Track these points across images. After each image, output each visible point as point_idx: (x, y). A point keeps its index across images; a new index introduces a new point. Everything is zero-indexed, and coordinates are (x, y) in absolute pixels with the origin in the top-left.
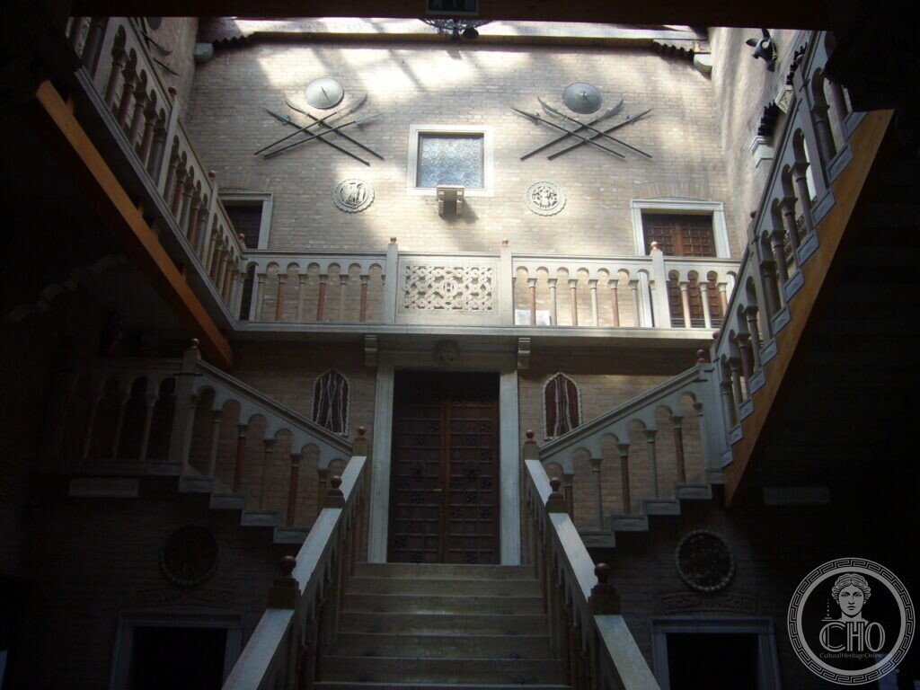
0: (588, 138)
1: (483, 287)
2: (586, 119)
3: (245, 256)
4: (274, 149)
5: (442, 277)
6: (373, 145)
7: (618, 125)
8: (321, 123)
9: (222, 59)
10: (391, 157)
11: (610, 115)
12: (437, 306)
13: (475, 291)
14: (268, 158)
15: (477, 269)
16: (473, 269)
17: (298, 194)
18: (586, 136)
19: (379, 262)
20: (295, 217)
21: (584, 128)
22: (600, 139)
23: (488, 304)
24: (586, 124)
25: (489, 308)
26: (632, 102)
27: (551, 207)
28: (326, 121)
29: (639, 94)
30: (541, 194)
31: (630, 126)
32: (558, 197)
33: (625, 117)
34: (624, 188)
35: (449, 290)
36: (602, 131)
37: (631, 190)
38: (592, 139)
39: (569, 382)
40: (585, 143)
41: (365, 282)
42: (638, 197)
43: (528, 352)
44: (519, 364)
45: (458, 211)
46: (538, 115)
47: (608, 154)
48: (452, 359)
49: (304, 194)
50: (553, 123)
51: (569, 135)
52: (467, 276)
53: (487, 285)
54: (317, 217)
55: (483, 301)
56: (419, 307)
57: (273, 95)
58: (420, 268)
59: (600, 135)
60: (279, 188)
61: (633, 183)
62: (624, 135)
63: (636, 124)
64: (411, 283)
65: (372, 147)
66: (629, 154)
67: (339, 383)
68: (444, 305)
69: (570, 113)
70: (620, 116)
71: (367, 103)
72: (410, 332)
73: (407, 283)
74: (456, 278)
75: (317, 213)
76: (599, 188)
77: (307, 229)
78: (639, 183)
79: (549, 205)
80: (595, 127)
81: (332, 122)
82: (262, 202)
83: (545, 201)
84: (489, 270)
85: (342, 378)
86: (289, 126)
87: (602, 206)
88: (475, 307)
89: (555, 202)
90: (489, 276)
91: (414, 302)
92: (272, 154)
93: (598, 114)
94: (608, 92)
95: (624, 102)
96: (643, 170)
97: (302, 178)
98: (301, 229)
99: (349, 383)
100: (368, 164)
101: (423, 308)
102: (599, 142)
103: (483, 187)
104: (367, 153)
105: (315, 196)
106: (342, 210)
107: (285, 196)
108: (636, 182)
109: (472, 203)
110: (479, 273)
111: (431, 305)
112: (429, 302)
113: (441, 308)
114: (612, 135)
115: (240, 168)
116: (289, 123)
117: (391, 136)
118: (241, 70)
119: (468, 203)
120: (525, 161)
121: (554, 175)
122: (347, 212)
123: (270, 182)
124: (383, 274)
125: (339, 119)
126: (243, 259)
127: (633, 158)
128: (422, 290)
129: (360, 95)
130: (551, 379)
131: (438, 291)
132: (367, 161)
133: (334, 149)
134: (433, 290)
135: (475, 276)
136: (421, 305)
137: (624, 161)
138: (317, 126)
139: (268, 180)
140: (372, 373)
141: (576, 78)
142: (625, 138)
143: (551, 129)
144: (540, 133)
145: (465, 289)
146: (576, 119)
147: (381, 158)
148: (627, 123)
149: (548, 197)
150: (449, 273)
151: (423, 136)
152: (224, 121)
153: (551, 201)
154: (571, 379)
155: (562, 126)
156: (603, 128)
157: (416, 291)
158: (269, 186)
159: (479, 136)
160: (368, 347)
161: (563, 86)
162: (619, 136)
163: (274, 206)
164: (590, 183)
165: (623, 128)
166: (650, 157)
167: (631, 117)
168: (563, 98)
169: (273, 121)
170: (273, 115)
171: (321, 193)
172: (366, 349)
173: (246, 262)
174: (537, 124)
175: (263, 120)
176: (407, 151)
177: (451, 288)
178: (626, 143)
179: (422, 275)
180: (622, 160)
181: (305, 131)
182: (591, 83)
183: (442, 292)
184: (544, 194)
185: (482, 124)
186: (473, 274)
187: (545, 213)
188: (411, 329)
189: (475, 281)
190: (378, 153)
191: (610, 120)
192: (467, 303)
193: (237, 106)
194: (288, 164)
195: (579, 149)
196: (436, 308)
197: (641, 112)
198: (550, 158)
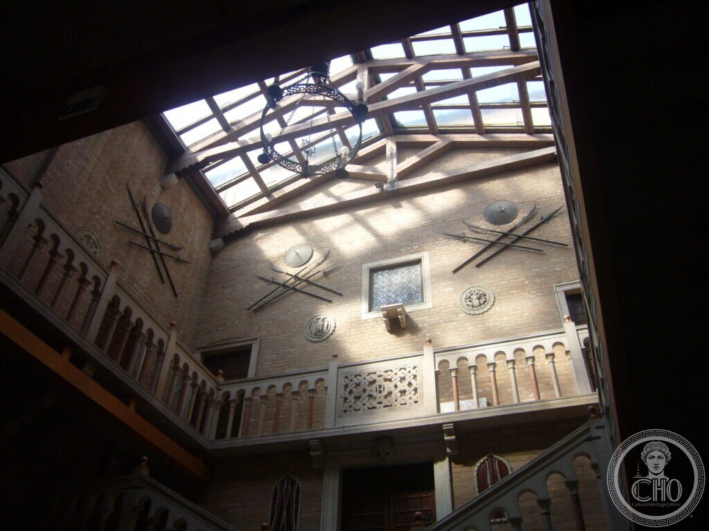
0: (508, 243)
1: (410, 384)
2: (505, 228)
3: (221, 387)
4: (261, 303)
5: (375, 381)
6: (335, 286)
7: (533, 226)
8: (296, 277)
9: (229, 248)
10: (349, 292)
11: (526, 221)
12: (371, 406)
13: (403, 389)
14: (258, 311)
15: (405, 369)
16: (401, 369)
17: (278, 335)
18: (506, 241)
19: (323, 376)
20: (276, 352)
21: (505, 235)
22: (520, 241)
23: (415, 398)
24: (506, 232)
25: (416, 402)
26: (544, 206)
27: (483, 306)
28: (300, 276)
29: (550, 197)
30: (472, 297)
31: (545, 225)
32: (487, 297)
33: (540, 219)
34: (545, 277)
35: (380, 392)
36: (520, 235)
37: (553, 277)
38: (513, 242)
39: (500, 463)
40: (507, 247)
41: (311, 395)
42: (561, 282)
43: (453, 437)
44: (448, 450)
45: (403, 325)
46: (464, 234)
47: (529, 252)
48: (388, 454)
49: (283, 333)
50: (478, 237)
51: (493, 244)
52: (396, 376)
53: (413, 382)
54: (292, 350)
55: (410, 396)
56: (356, 410)
57: (262, 265)
58: (356, 376)
59: (519, 238)
60: (265, 332)
61: (554, 271)
62: (541, 233)
63: (551, 222)
64: (348, 390)
65: (334, 288)
66: (548, 248)
67: (293, 486)
68: (376, 405)
69: (490, 227)
70: (535, 219)
71: (330, 256)
72: (346, 433)
73: (345, 390)
74: (386, 380)
75: (292, 347)
76: (523, 281)
77: (284, 361)
78: (559, 269)
79: (480, 305)
80: (514, 233)
81: (303, 276)
82: (251, 345)
83: (476, 302)
84: (415, 367)
85: (295, 481)
86: (273, 284)
87: (527, 296)
88: (403, 402)
89: (484, 302)
90: (415, 374)
91: (351, 406)
92: (259, 308)
93: (517, 221)
94: (523, 203)
95: (538, 207)
96: (562, 258)
97: (282, 322)
98: (280, 361)
99: (300, 486)
100: (330, 301)
101: (359, 410)
102: (519, 244)
103: (423, 302)
104: (330, 293)
105: (290, 334)
106: (311, 341)
107: (269, 338)
108: (557, 269)
109: (414, 316)
110: (406, 372)
111: (366, 407)
112: (364, 404)
113: (374, 408)
114: (530, 236)
115: (237, 322)
116: (273, 282)
117: (348, 277)
118: (242, 252)
119: (411, 317)
120: (457, 273)
121: (483, 279)
122: (314, 342)
123: (259, 329)
124: (325, 386)
125: (309, 272)
126: (218, 389)
127: (552, 250)
128: (358, 395)
129: (326, 250)
130: (482, 461)
131: (371, 393)
132: (329, 299)
133: (305, 295)
134: (367, 393)
135: (402, 376)
136: (357, 408)
137: (544, 254)
138: (293, 280)
139: (256, 328)
140: (320, 474)
141: (494, 199)
142: (541, 236)
143: (477, 243)
144: (468, 248)
145: (394, 388)
146: (498, 230)
147: (341, 295)
148: (543, 223)
149: (479, 299)
150: (380, 376)
151: (373, 271)
152: (228, 291)
153: (482, 301)
154: (501, 459)
155: (485, 239)
156: (520, 232)
157: (353, 396)
158: (258, 332)
159: (418, 262)
160: (313, 451)
161: (484, 207)
162: (536, 235)
163: (260, 347)
164: (515, 279)
165: (539, 228)
166: (567, 245)
167: (545, 217)
168: (485, 216)
169: (262, 283)
170: (261, 279)
171: (294, 330)
172: (311, 453)
173: (222, 392)
174: (465, 241)
175: (255, 283)
176: (361, 286)
177: (382, 389)
178: (544, 239)
179: (358, 382)
180: (541, 254)
181: (284, 285)
182: (507, 199)
183: (375, 394)
184: (474, 297)
185: (419, 251)
186: (400, 374)
187: (477, 312)
188: (347, 431)
189: (403, 379)
190: (338, 291)
191: (527, 224)
192: (396, 400)
193: (238, 278)
194: (272, 313)
195: (502, 254)
196: (369, 408)
197: (553, 211)
198: (478, 266)
